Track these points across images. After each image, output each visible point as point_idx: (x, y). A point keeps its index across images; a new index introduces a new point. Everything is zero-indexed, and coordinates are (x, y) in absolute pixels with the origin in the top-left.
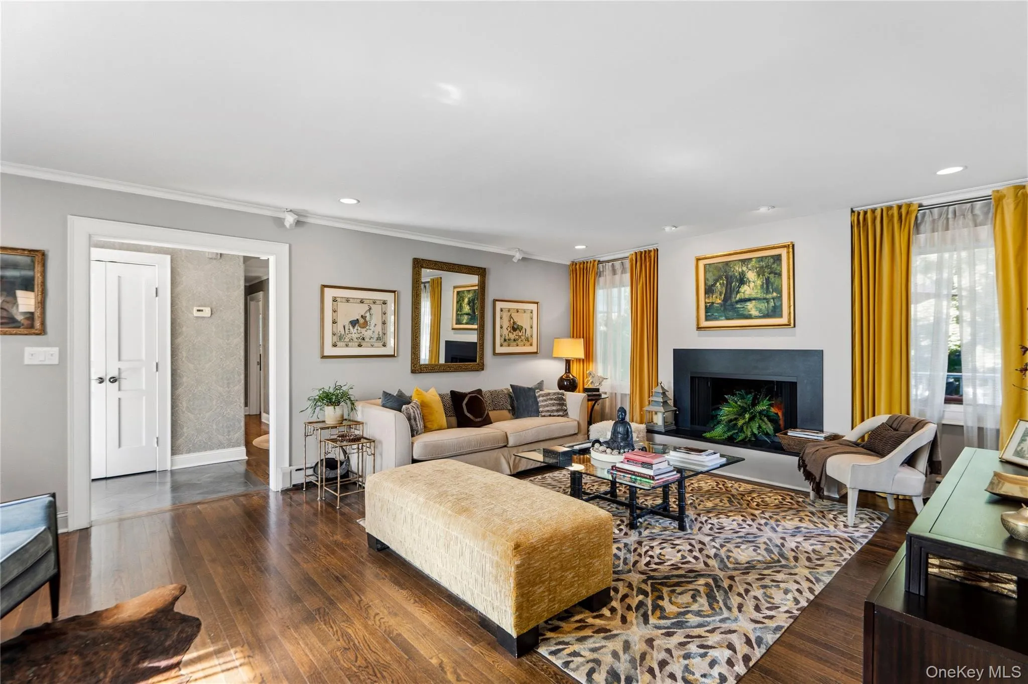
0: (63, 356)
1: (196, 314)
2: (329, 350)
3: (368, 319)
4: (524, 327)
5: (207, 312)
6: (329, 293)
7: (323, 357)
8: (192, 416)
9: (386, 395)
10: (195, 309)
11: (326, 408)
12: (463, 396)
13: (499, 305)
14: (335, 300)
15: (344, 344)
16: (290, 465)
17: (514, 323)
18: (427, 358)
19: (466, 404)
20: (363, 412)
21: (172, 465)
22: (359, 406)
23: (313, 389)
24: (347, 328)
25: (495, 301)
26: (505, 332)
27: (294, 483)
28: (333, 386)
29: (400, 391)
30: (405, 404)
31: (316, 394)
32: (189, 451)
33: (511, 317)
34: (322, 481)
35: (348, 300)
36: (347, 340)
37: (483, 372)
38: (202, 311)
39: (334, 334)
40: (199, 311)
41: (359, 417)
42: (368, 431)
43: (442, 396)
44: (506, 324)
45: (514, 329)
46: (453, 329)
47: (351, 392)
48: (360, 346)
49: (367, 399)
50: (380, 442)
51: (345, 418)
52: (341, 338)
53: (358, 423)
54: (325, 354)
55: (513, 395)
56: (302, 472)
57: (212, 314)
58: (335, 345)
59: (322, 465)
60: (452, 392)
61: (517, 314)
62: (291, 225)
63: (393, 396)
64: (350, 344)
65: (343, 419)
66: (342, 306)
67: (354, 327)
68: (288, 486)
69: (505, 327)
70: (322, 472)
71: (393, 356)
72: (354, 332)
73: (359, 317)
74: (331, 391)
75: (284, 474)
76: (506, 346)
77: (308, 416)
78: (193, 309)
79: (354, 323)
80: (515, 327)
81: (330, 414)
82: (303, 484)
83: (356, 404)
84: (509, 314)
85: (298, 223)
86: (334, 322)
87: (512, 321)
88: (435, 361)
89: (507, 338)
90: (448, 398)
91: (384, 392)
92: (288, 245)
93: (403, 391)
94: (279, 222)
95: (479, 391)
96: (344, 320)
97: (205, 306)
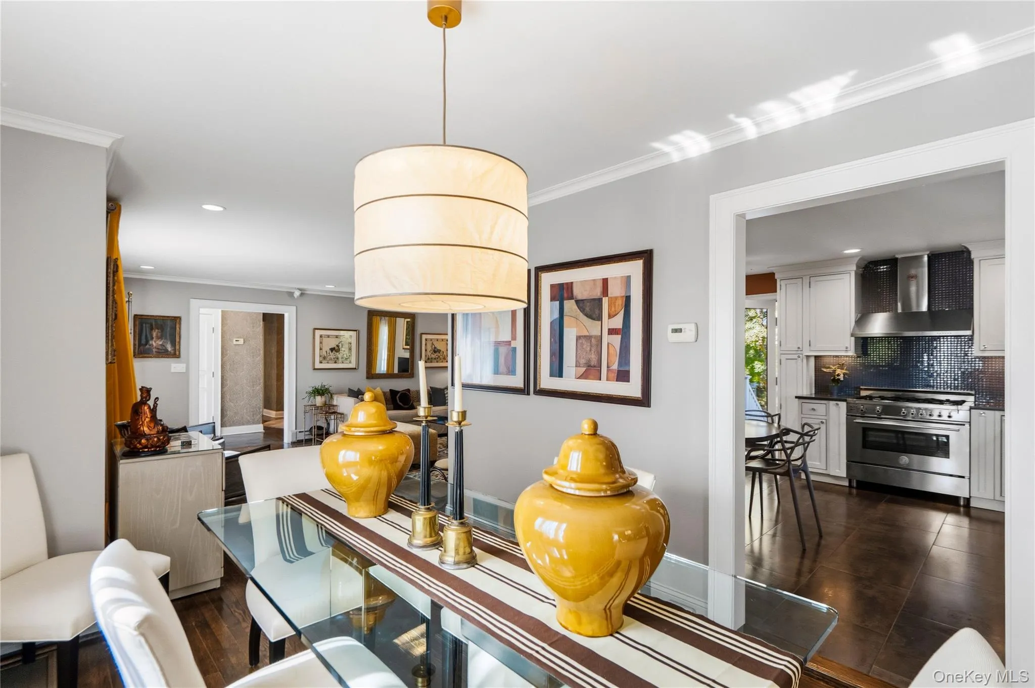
0: (187, 368)
1: (235, 343)
2: (318, 365)
3: (340, 347)
4: (442, 350)
5: (241, 341)
6: (318, 333)
7: (315, 369)
8: (232, 404)
9: (350, 390)
10: (234, 340)
11: (316, 397)
12: (398, 392)
13: (424, 337)
14: (321, 336)
15: (326, 361)
16: (296, 429)
17: (435, 348)
18: (385, 369)
19: (399, 397)
20: (337, 400)
21: (221, 434)
22: (335, 397)
23: (310, 387)
24: (328, 352)
25: (422, 334)
26: (429, 354)
27: (297, 439)
28: (320, 385)
29: (359, 389)
30: (360, 395)
31: (310, 390)
32: (230, 426)
33: (433, 344)
34: (314, 436)
35: (328, 336)
36: (328, 359)
37: (413, 379)
38: (238, 341)
39: (320, 356)
40: (236, 341)
41: (335, 403)
42: (340, 410)
43: (384, 393)
44: (429, 348)
45: (435, 352)
46: (403, 349)
47: (330, 389)
48: (335, 362)
49: (340, 393)
50: (346, 415)
51: (327, 403)
52: (324, 358)
53: (334, 406)
54: (316, 367)
55: (431, 393)
56: (304, 433)
57: (244, 342)
58: (321, 362)
59: (315, 428)
60: (390, 390)
61: (437, 342)
62: (298, 297)
63: (354, 391)
64: (330, 361)
65: (325, 404)
66: (325, 340)
67: (332, 352)
68: (295, 440)
69: (428, 350)
70: (314, 432)
71: (355, 369)
72: (332, 355)
73: (335, 346)
74: (319, 388)
75: (293, 434)
76: (429, 362)
77: (306, 402)
78: (233, 340)
79: (332, 350)
80: (436, 350)
81: (319, 400)
82: (303, 440)
83: (333, 395)
84: (431, 342)
85: (302, 294)
86: (321, 349)
87: (433, 346)
88: (391, 371)
89: (430, 357)
90: (389, 395)
91: (349, 389)
92: (295, 307)
93: (361, 389)
94: (291, 294)
95: (408, 390)
96: (326, 348)
97: (241, 338)
